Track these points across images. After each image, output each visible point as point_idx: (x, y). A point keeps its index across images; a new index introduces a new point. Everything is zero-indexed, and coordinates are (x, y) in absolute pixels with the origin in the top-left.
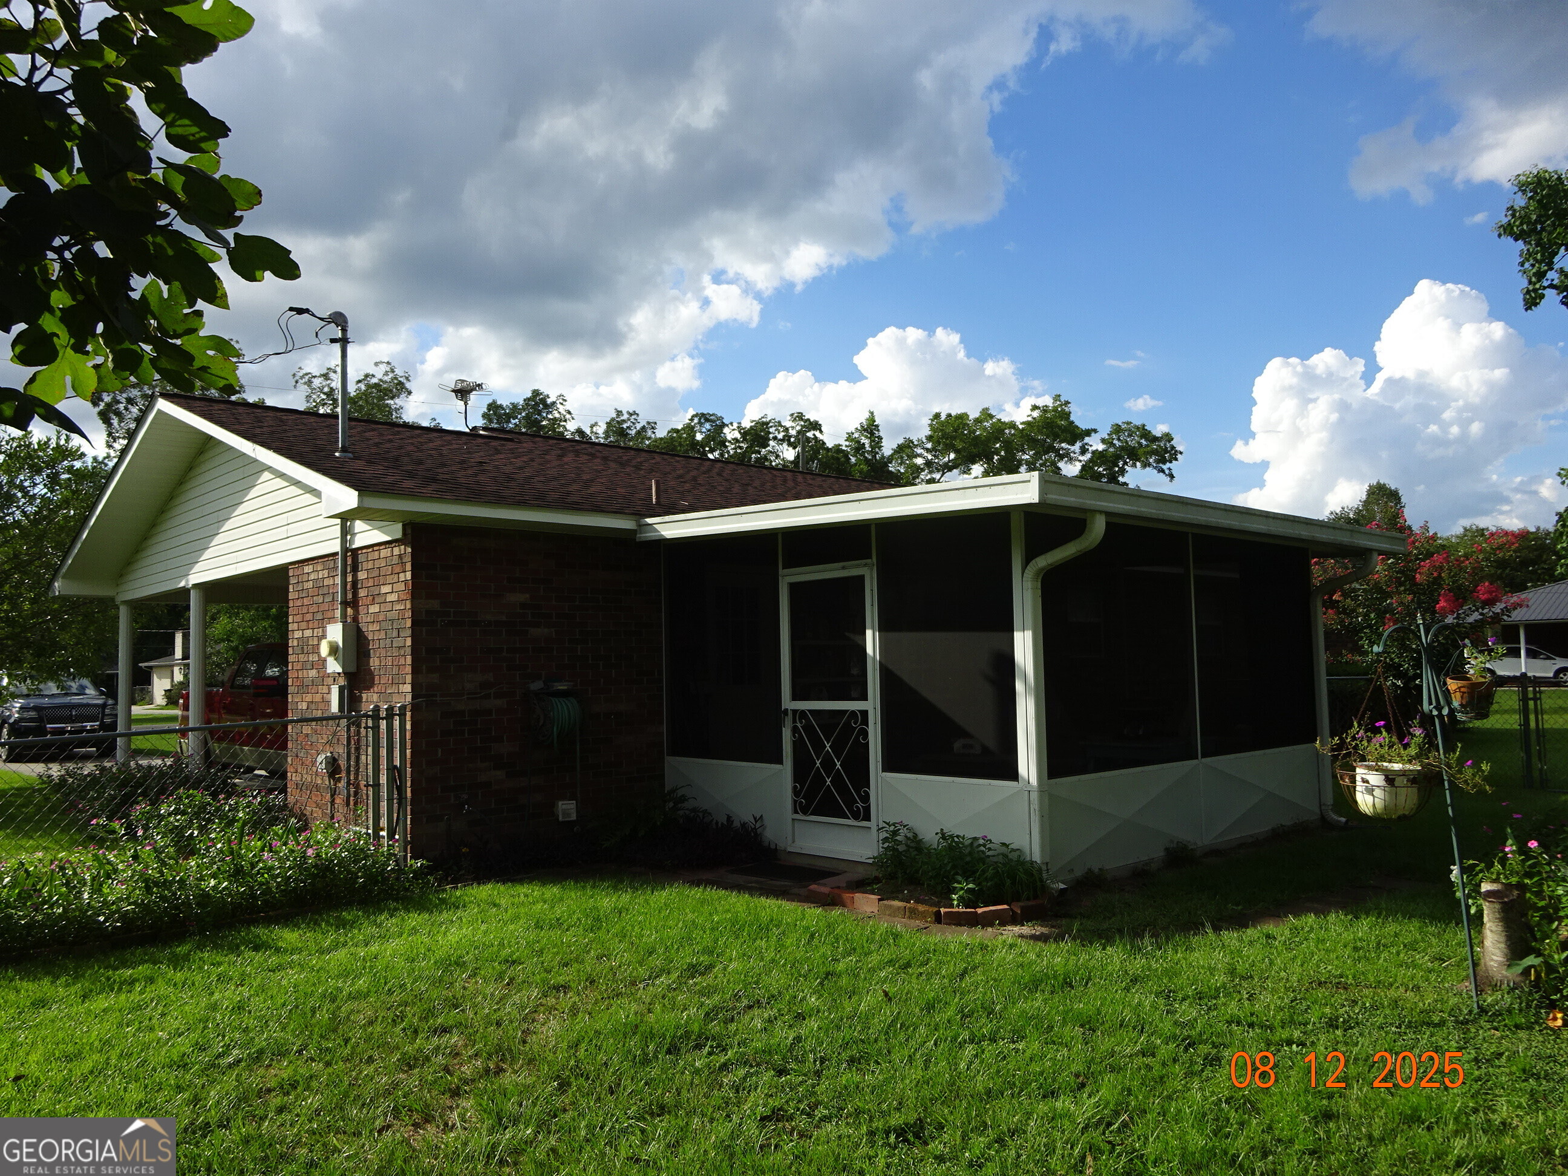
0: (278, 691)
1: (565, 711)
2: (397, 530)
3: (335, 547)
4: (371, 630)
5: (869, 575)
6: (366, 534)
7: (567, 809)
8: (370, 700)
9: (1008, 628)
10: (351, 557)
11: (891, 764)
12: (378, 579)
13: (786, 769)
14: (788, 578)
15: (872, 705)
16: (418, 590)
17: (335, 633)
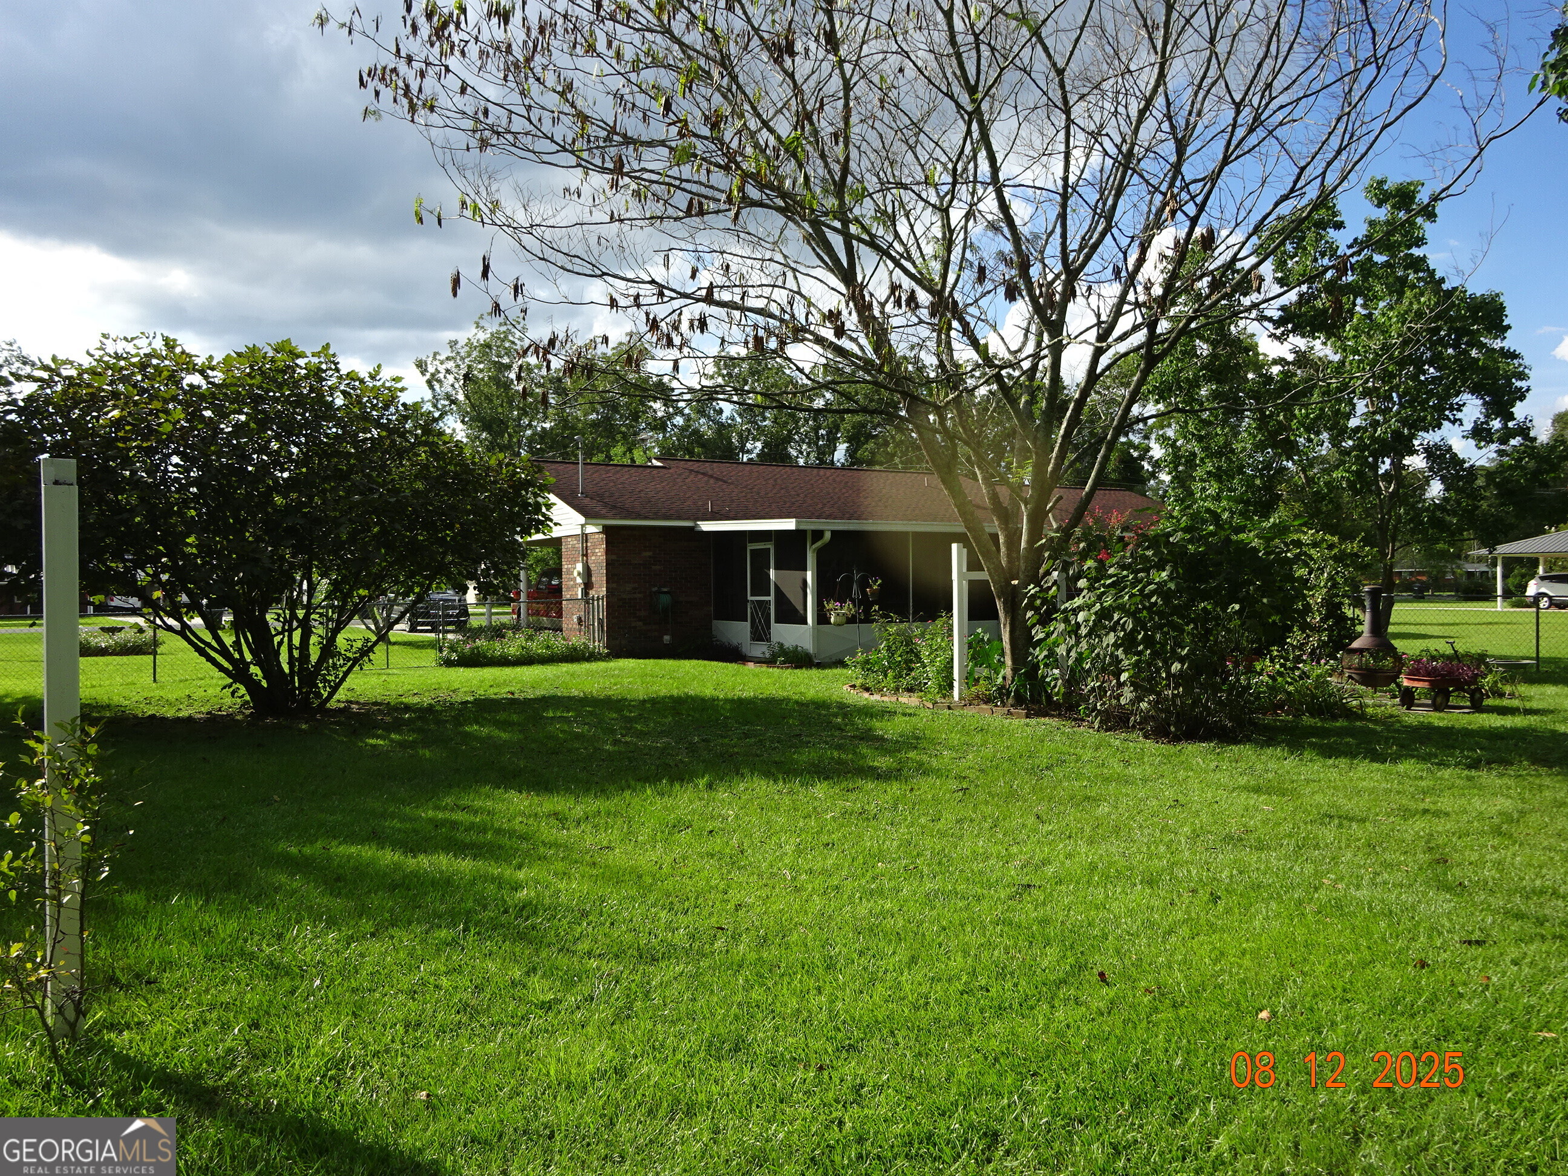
0: (558, 591)
1: (665, 599)
2: (600, 529)
3: (579, 532)
4: (592, 566)
5: (770, 546)
6: (591, 529)
7: (667, 638)
8: (592, 593)
9: (805, 570)
10: (585, 537)
11: (777, 621)
12: (595, 546)
13: (748, 624)
14: (751, 547)
15: (771, 598)
16: (608, 551)
17: (579, 567)
